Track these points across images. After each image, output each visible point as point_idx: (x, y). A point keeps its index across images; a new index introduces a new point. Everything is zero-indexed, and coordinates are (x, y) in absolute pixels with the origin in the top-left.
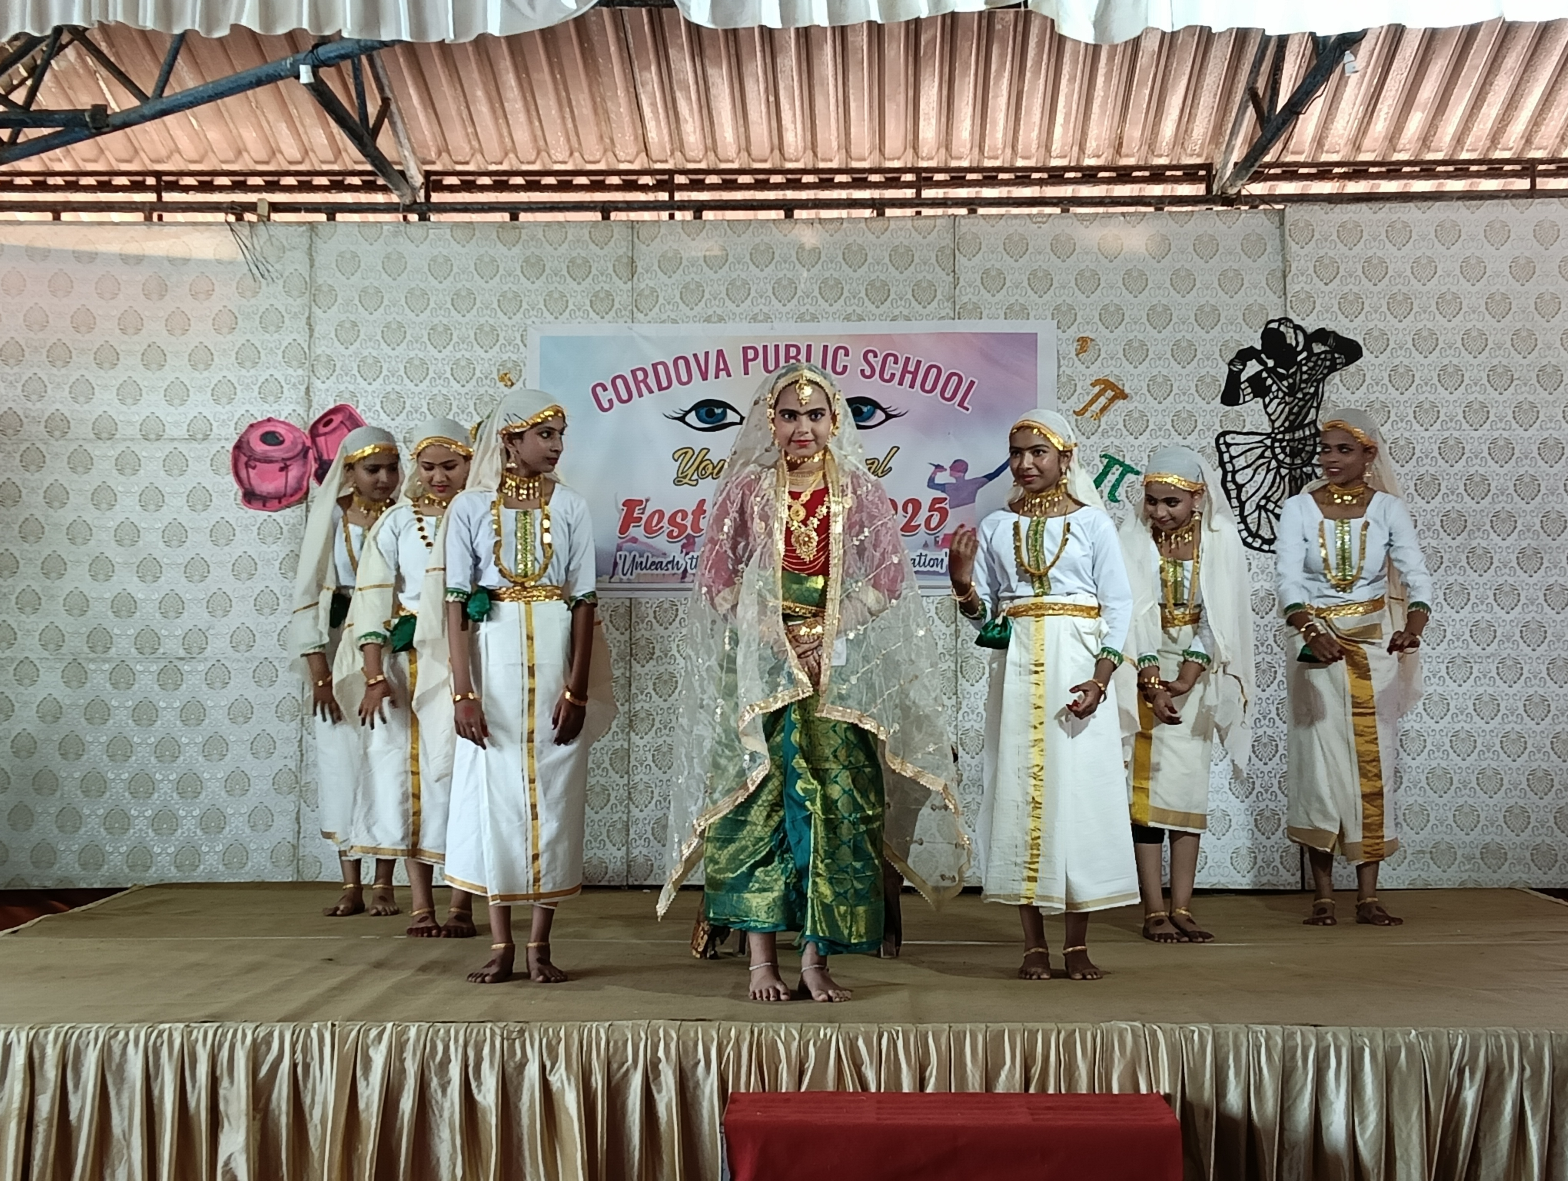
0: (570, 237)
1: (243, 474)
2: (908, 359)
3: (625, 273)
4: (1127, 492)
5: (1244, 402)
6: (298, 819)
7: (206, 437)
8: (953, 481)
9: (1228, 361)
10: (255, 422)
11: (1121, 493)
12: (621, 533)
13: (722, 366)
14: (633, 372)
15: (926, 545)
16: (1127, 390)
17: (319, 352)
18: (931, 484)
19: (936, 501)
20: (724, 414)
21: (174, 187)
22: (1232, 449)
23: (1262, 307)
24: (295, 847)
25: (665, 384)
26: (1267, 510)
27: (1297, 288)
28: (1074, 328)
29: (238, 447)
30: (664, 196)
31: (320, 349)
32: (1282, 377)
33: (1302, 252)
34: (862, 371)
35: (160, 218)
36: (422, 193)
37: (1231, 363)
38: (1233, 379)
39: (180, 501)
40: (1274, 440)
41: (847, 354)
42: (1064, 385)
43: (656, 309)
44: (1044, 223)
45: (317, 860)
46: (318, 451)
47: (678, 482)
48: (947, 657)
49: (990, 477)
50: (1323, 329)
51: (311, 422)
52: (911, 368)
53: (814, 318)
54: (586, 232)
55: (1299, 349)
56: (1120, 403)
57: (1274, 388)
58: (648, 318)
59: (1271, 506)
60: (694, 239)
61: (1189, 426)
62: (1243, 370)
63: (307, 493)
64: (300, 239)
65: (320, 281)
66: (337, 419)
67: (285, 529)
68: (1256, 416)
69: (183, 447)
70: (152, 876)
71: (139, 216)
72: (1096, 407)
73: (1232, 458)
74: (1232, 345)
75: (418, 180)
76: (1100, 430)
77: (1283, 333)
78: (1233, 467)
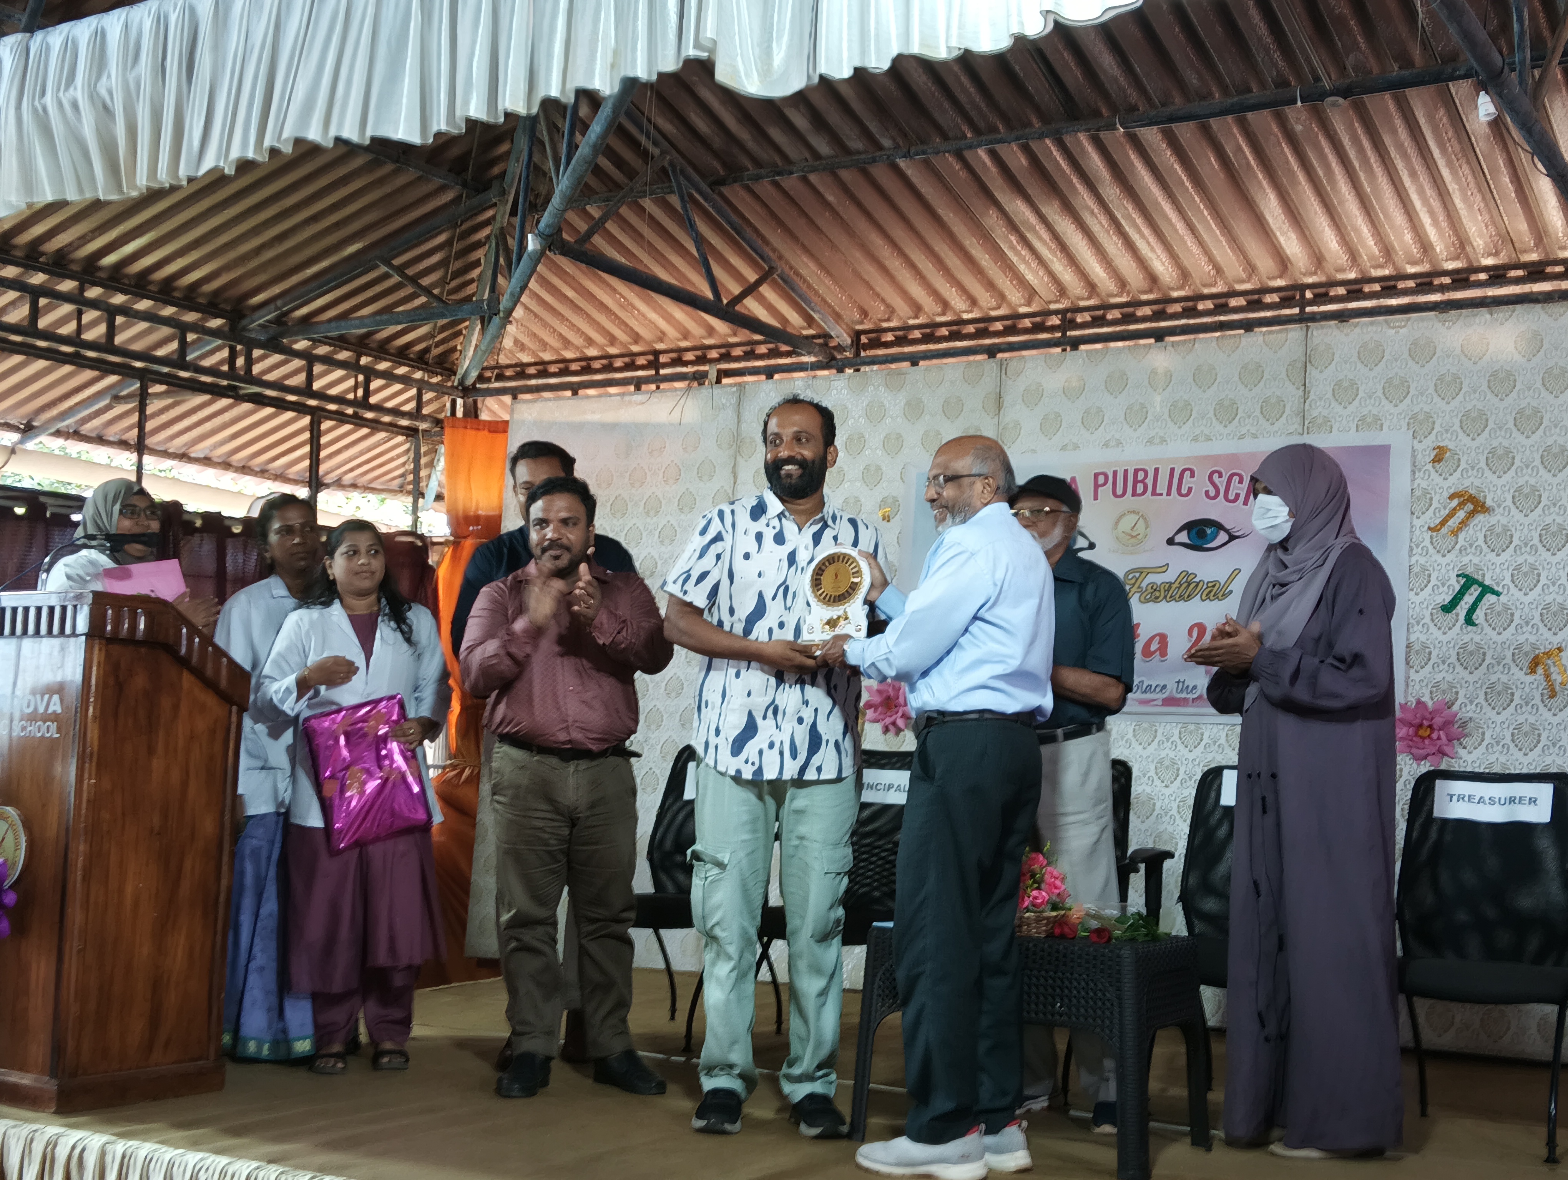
0: (947, 379)
3: (992, 409)
4: (1486, 614)
11: (1479, 615)
16: (1489, 503)
28: (1432, 437)
34: (1207, 493)
36: (851, 350)
41: (1192, 476)
42: (1418, 499)
43: (1019, 441)
44: (1402, 327)
53: (1163, 441)
54: (960, 372)
56: (1480, 518)
60: (1054, 372)
61: (1560, 541)
65: (744, 434)
72: (1453, 523)
75: (845, 340)
76: (1458, 547)
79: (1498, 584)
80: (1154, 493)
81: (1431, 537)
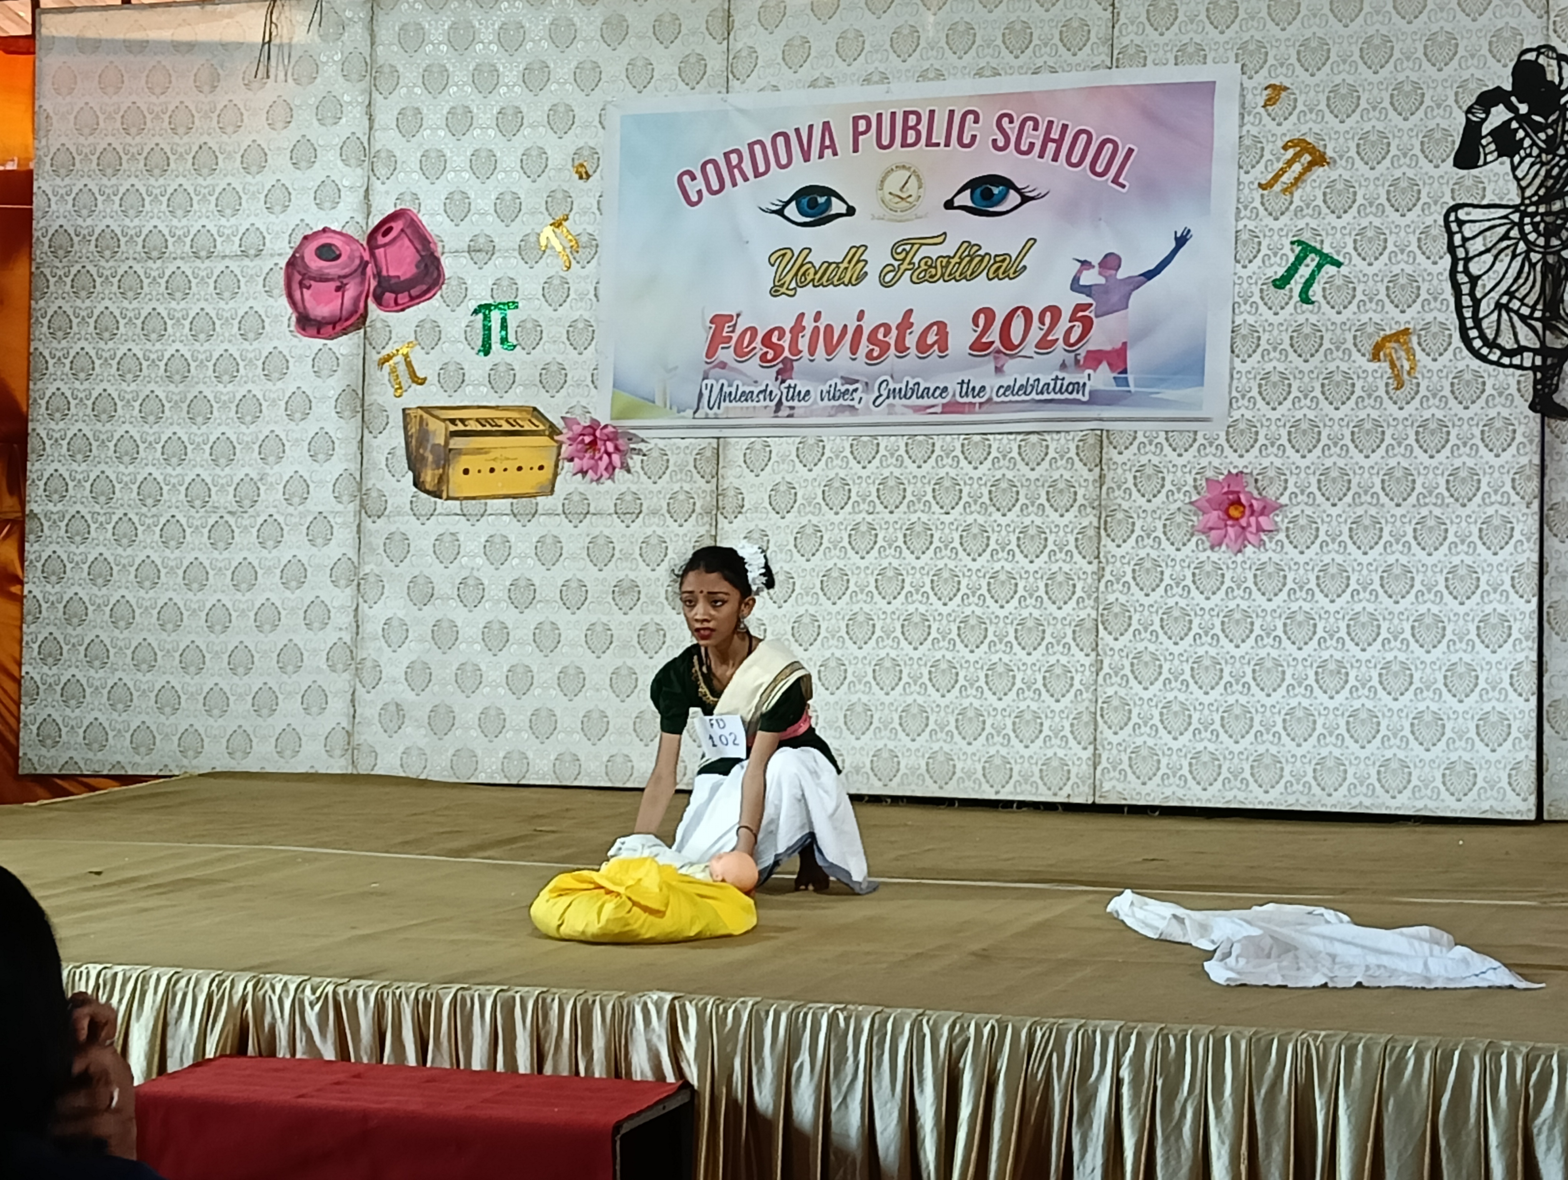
1: (297, 295)
2: (1051, 123)
3: (719, 29)
4: (1324, 289)
5: (1485, 163)
6: (353, 701)
7: (259, 253)
8: (1102, 281)
9: (1465, 108)
10: (309, 232)
11: (1316, 291)
12: (707, 356)
13: (827, 143)
15: (1063, 366)
16: (1329, 153)
17: (379, 146)
18: (1076, 286)
19: (1079, 307)
20: (828, 203)
22: (1466, 227)
23: (1516, 32)
24: (349, 734)
25: (762, 169)
27: (1564, 4)
28: (1264, 72)
29: (292, 264)
31: (382, 141)
32: (1538, 128)
34: (994, 142)
37: (1469, 111)
38: (1472, 131)
39: (232, 329)
40: (1524, 214)
41: (976, 121)
42: (1248, 148)
43: (755, 75)
45: (372, 750)
46: (376, 266)
47: (775, 292)
48: (1089, 510)
49: (1150, 275)
51: (369, 231)
52: (1055, 135)
53: (940, 75)
55: (1563, 87)
56: (1319, 171)
58: (746, 86)
61: (1410, 199)
62: (1484, 120)
63: (365, 316)
64: (361, 11)
65: (381, 62)
66: (397, 226)
67: (342, 359)
68: (1501, 182)
69: (234, 266)
70: (202, 763)
72: (1287, 178)
73: (1465, 240)
74: (1472, 85)
76: (1293, 207)
77: (1542, 67)
78: (1467, 252)
79: (1338, 253)
80: (929, 144)
81: (1262, 196)
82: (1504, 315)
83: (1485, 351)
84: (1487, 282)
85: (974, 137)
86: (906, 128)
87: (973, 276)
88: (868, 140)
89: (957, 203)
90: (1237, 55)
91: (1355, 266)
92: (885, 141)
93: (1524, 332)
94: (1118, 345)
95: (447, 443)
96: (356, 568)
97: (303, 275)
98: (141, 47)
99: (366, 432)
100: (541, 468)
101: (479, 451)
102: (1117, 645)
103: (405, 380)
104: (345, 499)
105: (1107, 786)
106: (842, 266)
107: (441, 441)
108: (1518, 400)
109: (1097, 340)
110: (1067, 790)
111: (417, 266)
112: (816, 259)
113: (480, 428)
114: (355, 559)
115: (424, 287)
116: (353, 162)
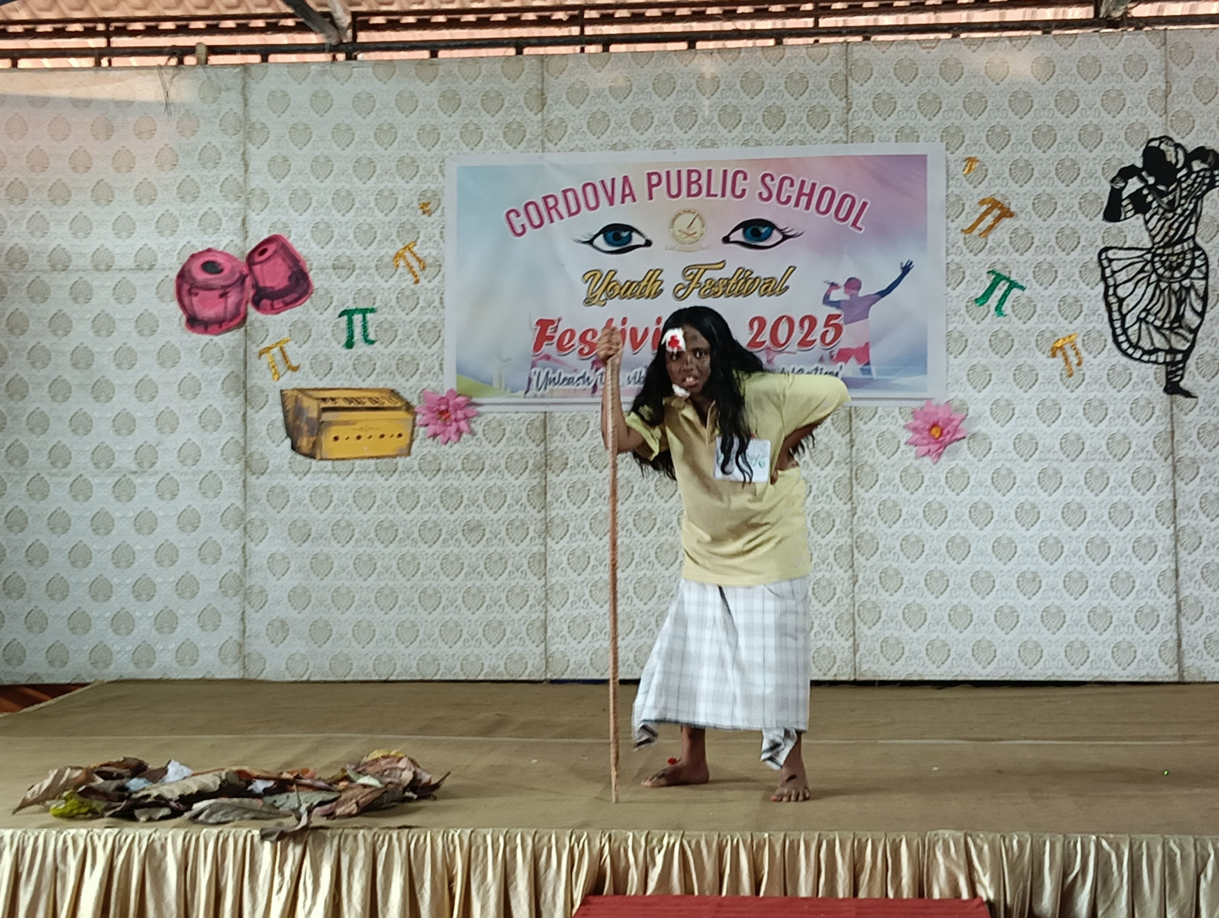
0: (484, 72)
1: (186, 300)
2: (803, 182)
5: (1126, 219)
6: (243, 619)
7: (151, 267)
8: (847, 297)
9: (1110, 178)
10: (195, 252)
11: (1007, 306)
12: (535, 351)
13: (627, 191)
14: (545, 198)
15: (821, 360)
16: (1013, 209)
17: (253, 186)
18: (826, 300)
19: (830, 317)
20: (630, 238)
21: (122, 32)
22: (1114, 263)
23: (1144, 127)
24: (241, 646)
25: (574, 209)
26: (1147, 323)
27: (1178, 108)
28: (962, 149)
29: (182, 276)
30: (575, 31)
31: (256, 182)
32: (1163, 194)
33: (1182, 74)
34: (760, 194)
35: (110, 62)
36: (349, 33)
37: (1113, 181)
38: (1115, 196)
39: (129, 327)
40: (1154, 255)
41: (745, 178)
43: (565, 139)
44: (933, 48)
45: (261, 657)
46: (254, 278)
47: (588, 302)
48: (843, 465)
49: (883, 294)
50: (1202, 148)
51: (248, 252)
52: (807, 190)
54: (498, 66)
55: (1179, 166)
56: (1006, 221)
57: (1155, 204)
58: (558, 147)
59: (1151, 318)
60: (599, 71)
61: (1073, 242)
62: (1123, 188)
63: (245, 318)
64: (233, 79)
65: (253, 119)
66: (272, 248)
67: (226, 352)
68: (1137, 232)
69: (130, 277)
70: (112, 673)
71: (88, 62)
72: (983, 225)
73: (1114, 273)
74: (1114, 163)
75: (346, 20)
76: (988, 247)
77: (1162, 151)
78: (1115, 281)
79: (1022, 280)
80: (709, 194)
81: (965, 238)
82: (1144, 326)
83: (1130, 351)
84: (1130, 303)
85: (744, 191)
86: (690, 183)
87: (747, 293)
88: (660, 191)
89: (733, 238)
90: (942, 136)
91: (1034, 289)
92: (674, 192)
93: (1157, 337)
94: (863, 345)
95: (319, 417)
96: (243, 516)
97: (192, 285)
98: (44, 102)
99: (249, 409)
100: (400, 435)
101: (346, 423)
102: (869, 564)
103: (281, 368)
104: (232, 460)
105: (865, 667)
106: (643, 284)
107: (314, 414)
108: (1156, 386)
109: (846, 341)
110: (834, 671)
111: (290, 278)
112: (622, 278)
113: (347, 405)
114: (242, 507)
115: (296, 296)
116: (231, 197)
